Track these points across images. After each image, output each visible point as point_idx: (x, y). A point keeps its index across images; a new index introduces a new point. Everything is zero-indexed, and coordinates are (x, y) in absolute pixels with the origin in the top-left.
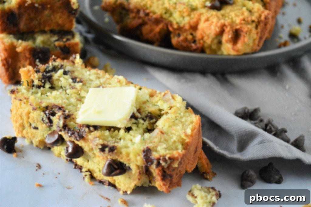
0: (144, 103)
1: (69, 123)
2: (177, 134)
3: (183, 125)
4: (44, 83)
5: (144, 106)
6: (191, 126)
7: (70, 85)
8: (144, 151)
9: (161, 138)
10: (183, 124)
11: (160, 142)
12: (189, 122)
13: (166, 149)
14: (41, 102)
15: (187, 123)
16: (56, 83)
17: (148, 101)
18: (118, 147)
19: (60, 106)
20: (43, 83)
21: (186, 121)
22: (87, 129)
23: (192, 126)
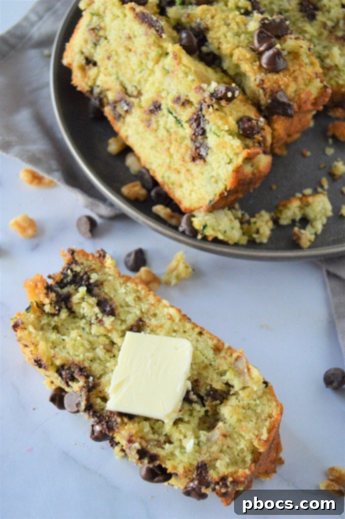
0: (206, 367)
1: (94, 400)
2: (247, 437)
3: (257, 419)
4: (59, 311)
5: (205, 374)
6: (267, 423)
7: (97, 318)
8: (198, 468)
9: (223, 445)
10: (258, 416)
11: (221, 451)
12: (266, 415)
13: (228, 465)
14: (54, 356)
15: (263, 417)
16: (75, 308)
17: (211, 365)
18: (161, 456)
19: (82, 367)
20: (57, 310)
21: (262, 411)
22: (119, 420)
23: (270, 423)
